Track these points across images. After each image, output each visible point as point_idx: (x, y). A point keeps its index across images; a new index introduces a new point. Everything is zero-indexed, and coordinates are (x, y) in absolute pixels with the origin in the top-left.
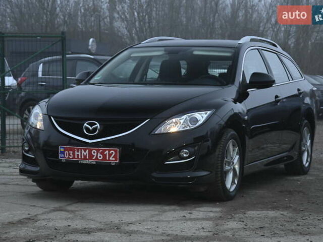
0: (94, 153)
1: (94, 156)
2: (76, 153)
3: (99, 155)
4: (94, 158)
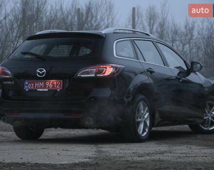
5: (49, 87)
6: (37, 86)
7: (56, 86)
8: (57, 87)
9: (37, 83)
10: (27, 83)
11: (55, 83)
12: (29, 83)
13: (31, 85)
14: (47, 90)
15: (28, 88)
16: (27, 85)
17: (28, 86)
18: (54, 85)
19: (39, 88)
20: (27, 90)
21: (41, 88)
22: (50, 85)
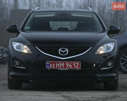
0: (67, 64)
1: (67, 66)
2: (57, 65)
3: (70, 65)
4: (67, 67)
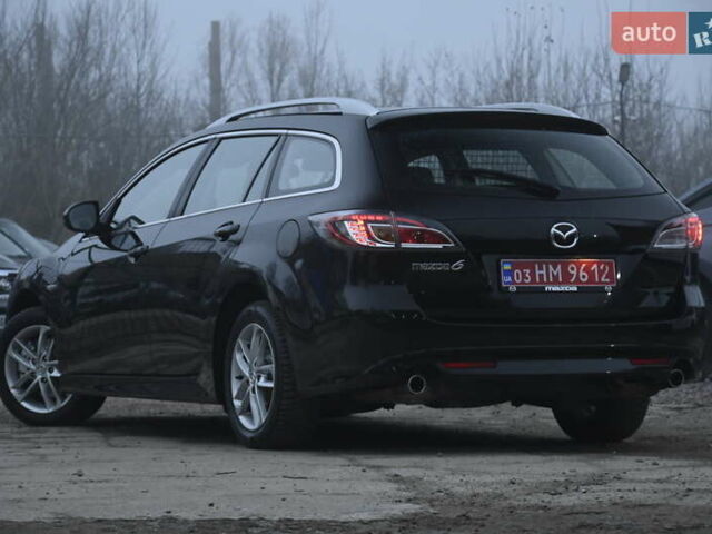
5: (578, 281)
6: (541, 276)
7: (600, 276)
8: (603, 280)
9: (541, 269)
10: (507, 267)
11: (595, 266)
12: (515, 267)
13: (523, 274)
14: (576, 289)
15: (513, 282)
16: (509, 273)
17: (514, 276)
18: (591, 274)
19: (549, 283)
20: (513, 288)
21: (556, 282)
22: (582, 273)
